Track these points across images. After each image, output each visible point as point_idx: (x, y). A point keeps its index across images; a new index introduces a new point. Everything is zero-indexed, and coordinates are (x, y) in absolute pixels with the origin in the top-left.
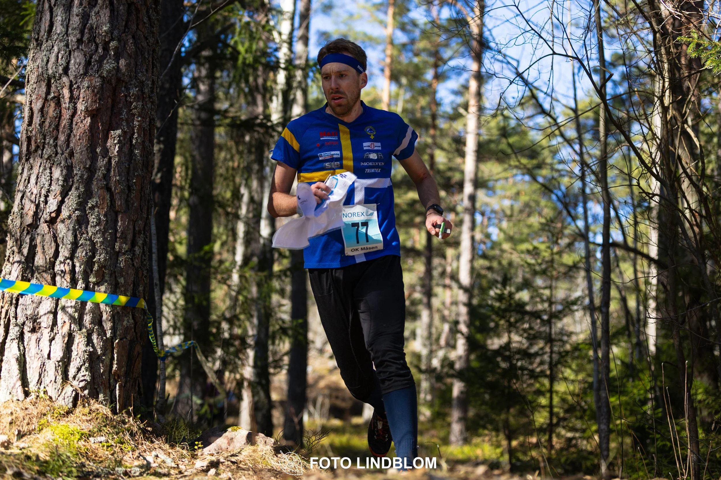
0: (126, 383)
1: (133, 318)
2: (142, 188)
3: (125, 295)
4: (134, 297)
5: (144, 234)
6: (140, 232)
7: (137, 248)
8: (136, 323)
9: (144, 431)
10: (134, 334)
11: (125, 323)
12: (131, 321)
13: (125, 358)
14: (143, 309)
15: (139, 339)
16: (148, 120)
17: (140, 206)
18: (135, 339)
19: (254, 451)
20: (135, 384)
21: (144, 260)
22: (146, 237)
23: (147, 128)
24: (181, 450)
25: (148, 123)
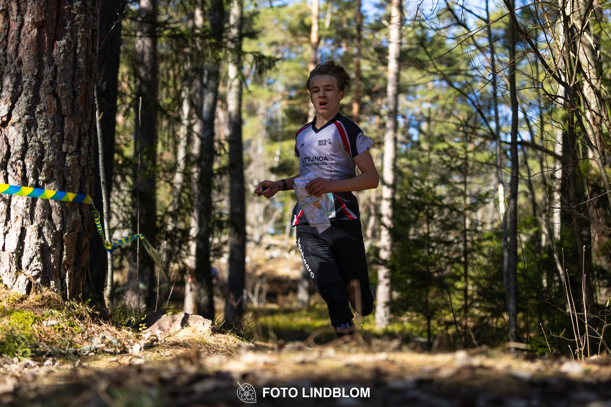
0: (75, 272)
1: (81, 213)
2: (86, 94)
3: (73, 192)
4: (81, 193)
5: (89, 136)
6: (85, 134)
7: (82, 149)
8: (83, 218)
9: (93, 315)
10: (82, 227)
11: (73, 217)
12: (79, 216)
13: (74, 249)
14: (89, 205)
15: (86, 232)
16: (90, 30)
17: (85, 110)
18: (83, 232)
19: (193, 332)
20: (84, 272)
21: (90, 160)
22: (91, 139)
23: (90, 39)
24: (126, 332)
25: (90, 34)
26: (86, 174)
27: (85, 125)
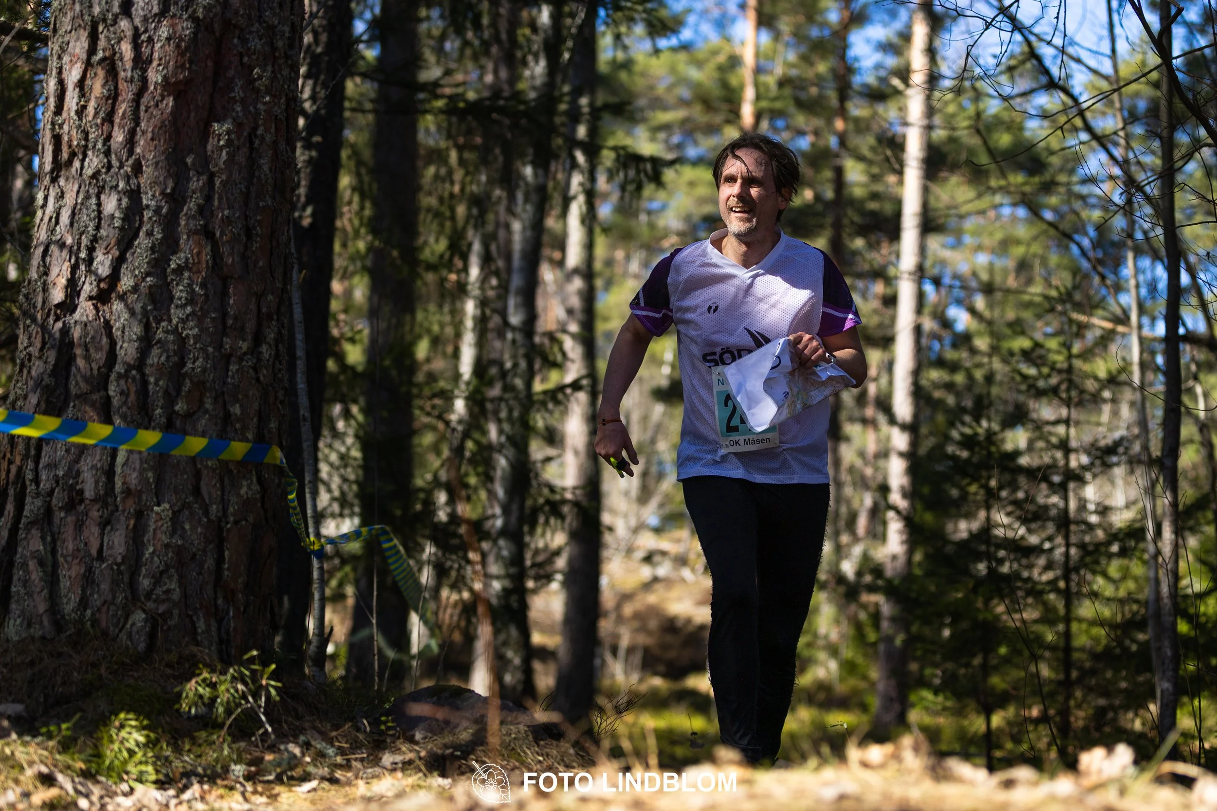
0: (246, 606)
1: (260, 482)
2: (273, 233)
3: (244, 440)
4: (261, 442)
5: (278, 320)
6: (270, 317)
7: (264, 348)
8: (264, 490)
10: (262, 512)
11: (243, 491)
12: (256, 487)
13: (244, 557)
14: (276, 466)
15: (271, 522)
16: (284, 100)
17: (271, 266)
18: (264, 522)
20: (265, 607)
21: (280, 370)
22: (283, 326)
23: (282, 117)
24: (353, 732)
25: (283, 107)
26: (271, 400)
27: (270, 297)
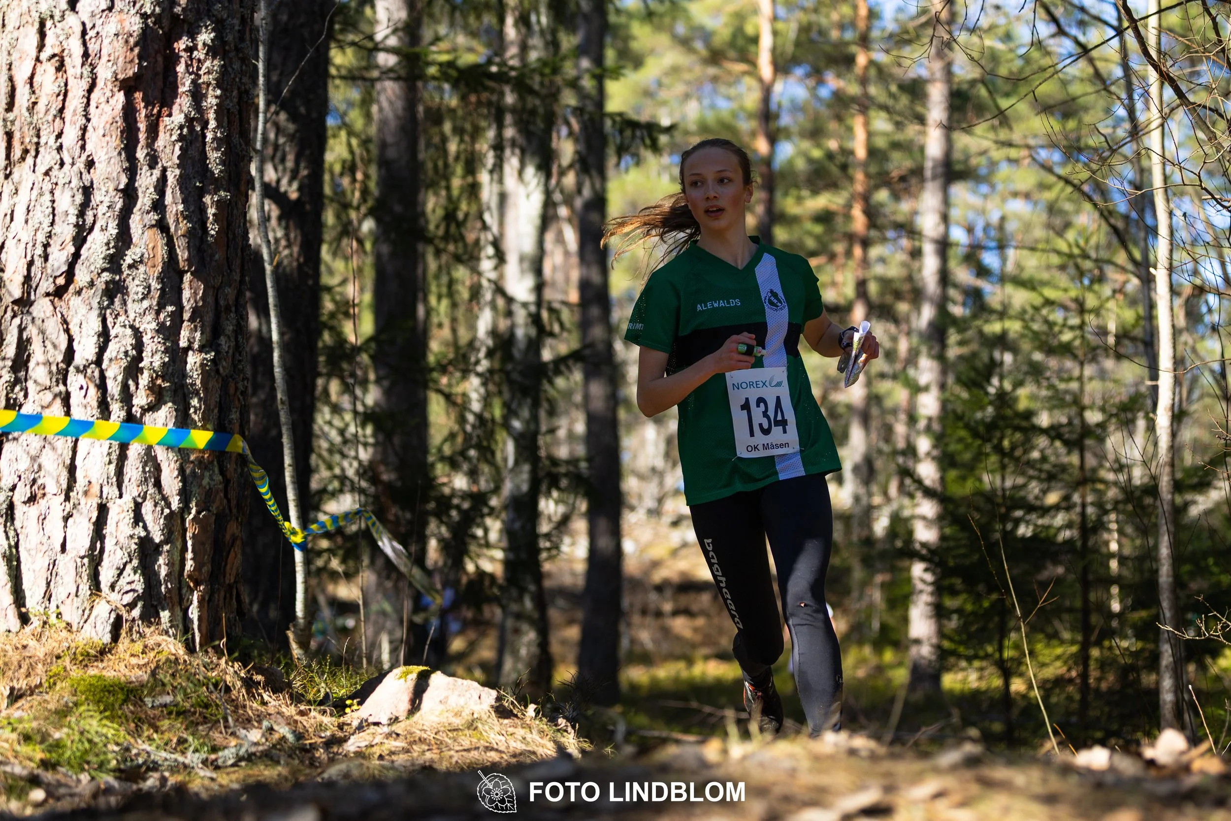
0: (211, 594)
1: (222, 472)
2: (229, 225)
3: (204, 428)
4: (222, 432)
5: (236, 311)
6: (228, 309)
7: (223, 340)
8: (227, 482)
9: (249, 684)
10: (225, 501)
11: (205, 482)
12: (218, 478)
13: (208, 547)
15: (234, 511)
16: (235, 93)
17: (228, 258)
18: (227, 511)
19: (456, 714)
20: (231, 595)
21: (240, 361)
23: (235, 110)
24: (320, 717)
25: (235, 100)
26: (232, 391)
27: (228, 290)
